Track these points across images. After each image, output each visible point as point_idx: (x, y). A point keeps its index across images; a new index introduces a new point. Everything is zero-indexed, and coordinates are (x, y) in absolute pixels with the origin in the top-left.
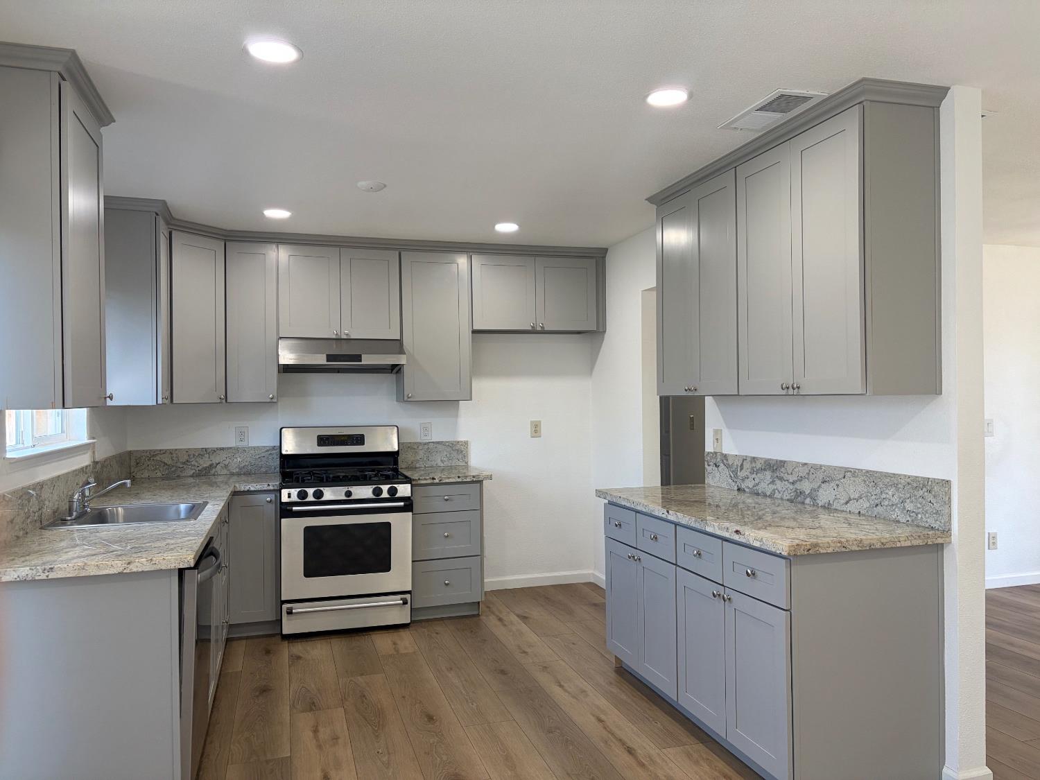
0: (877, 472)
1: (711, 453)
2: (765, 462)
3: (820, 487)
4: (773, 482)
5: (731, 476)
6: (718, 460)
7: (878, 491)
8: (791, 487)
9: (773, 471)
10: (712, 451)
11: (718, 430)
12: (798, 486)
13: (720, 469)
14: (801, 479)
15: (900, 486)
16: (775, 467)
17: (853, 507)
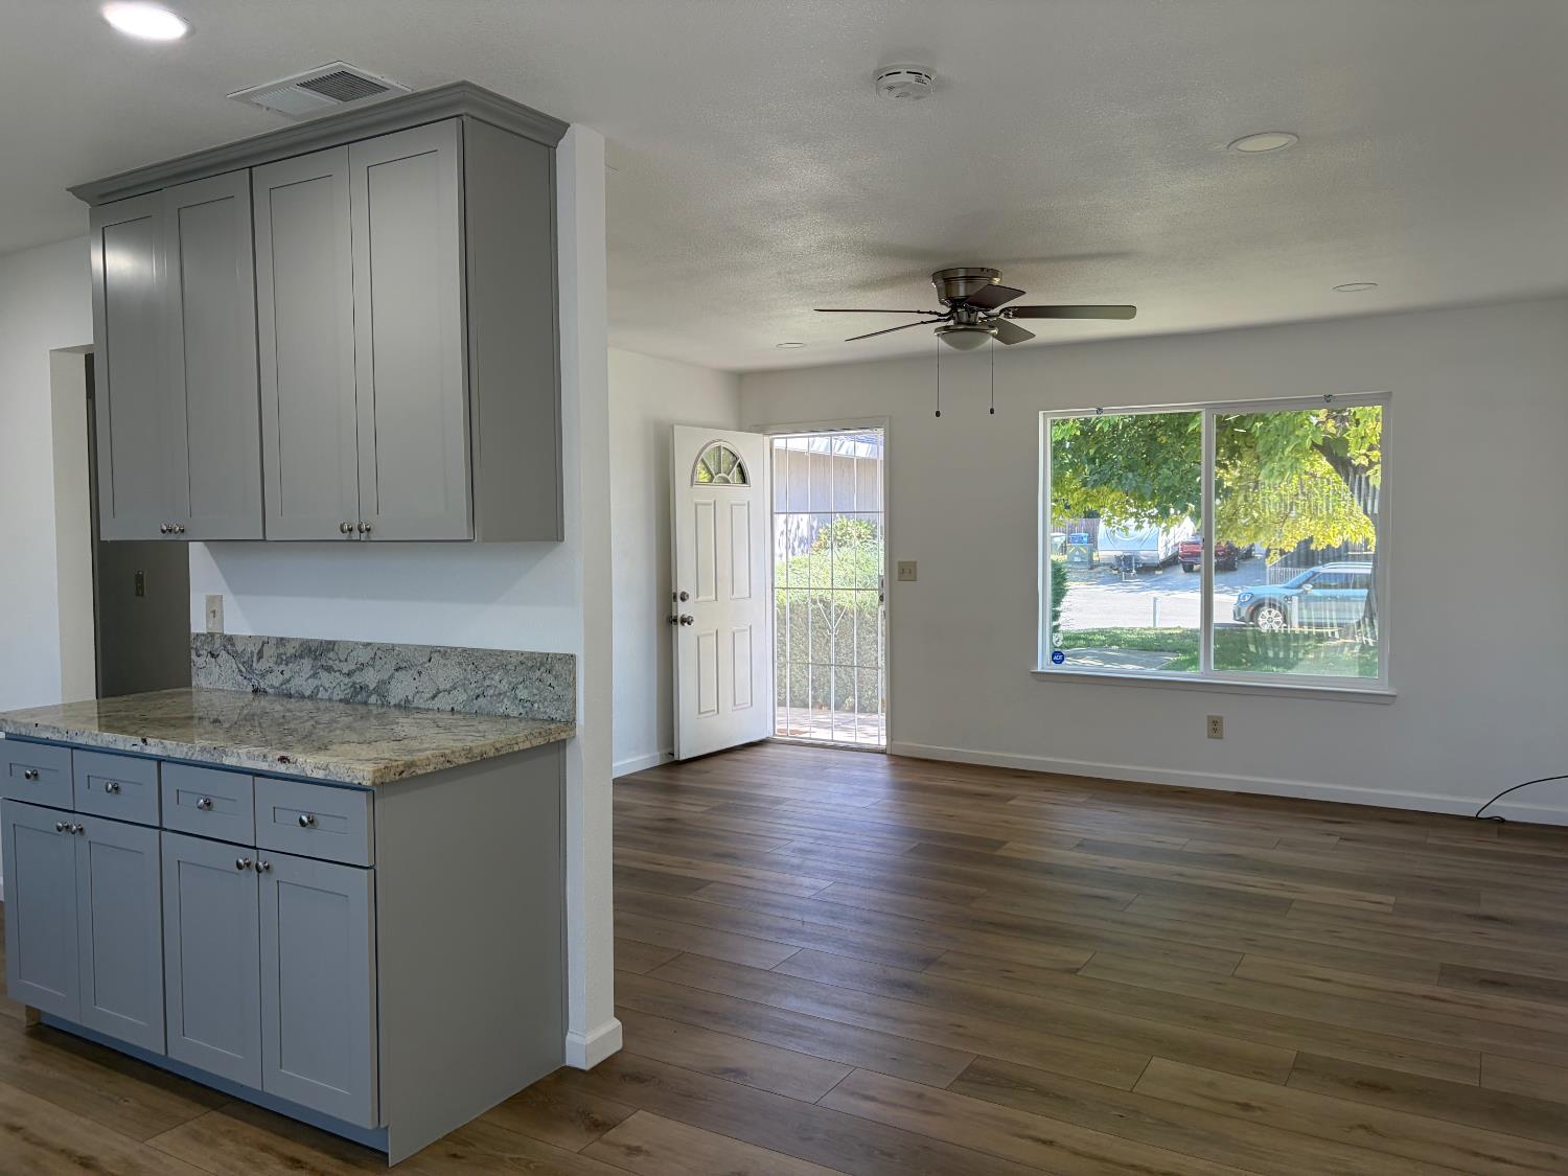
0: (478, 650)
1: (203, 635)
2: (301, 645)
3: (391, 677)
4: (314, 675)
5: (240, 671)
6: (217, 645)
7: (480, 676)
8: (347, 680)
9: (315, 659)
10: (205, 632)
11: (215, 597)
12: (358, 678)
13: (219, 659)
14: (362, 667)
15: (509, 667)
16: (318, 652)
17: (443, 702)
